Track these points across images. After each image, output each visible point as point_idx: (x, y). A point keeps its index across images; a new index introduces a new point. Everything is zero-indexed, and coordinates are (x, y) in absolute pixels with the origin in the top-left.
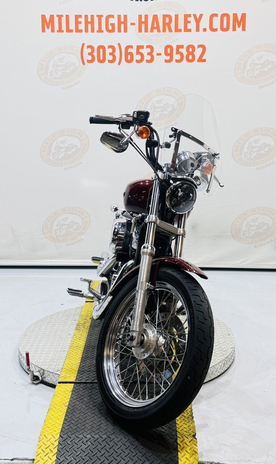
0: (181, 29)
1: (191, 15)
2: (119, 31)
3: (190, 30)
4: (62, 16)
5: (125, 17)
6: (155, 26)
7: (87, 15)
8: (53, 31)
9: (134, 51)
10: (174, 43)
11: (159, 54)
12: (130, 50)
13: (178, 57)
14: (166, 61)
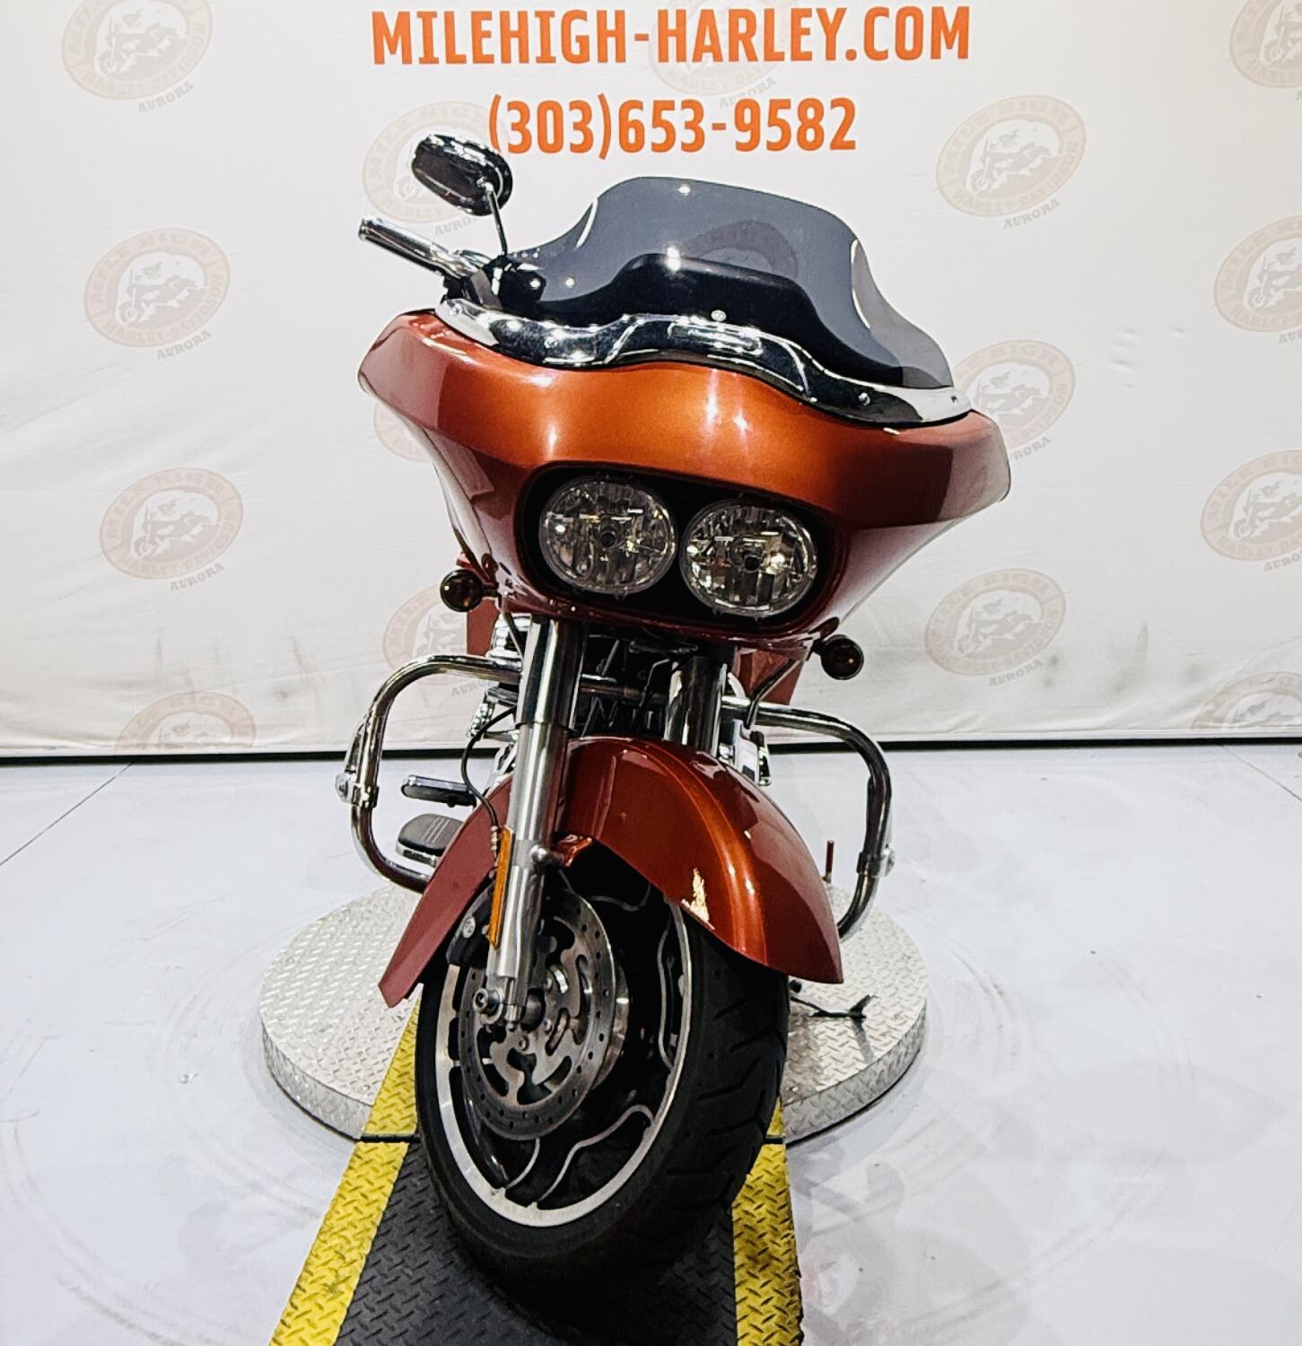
0: (783, 53)
1: (810, 10)
2: (603, 58)
3: (808, 56)
4: (434, 14)
5: (620, 16)
6: (708, 42)
7: (508, 13)
8: (407, 59)
9: (644, 116)
10: (761, 91)
11: (719, 127)
12: (634, 115)
13: (774, 134)
14: (741, 147)
